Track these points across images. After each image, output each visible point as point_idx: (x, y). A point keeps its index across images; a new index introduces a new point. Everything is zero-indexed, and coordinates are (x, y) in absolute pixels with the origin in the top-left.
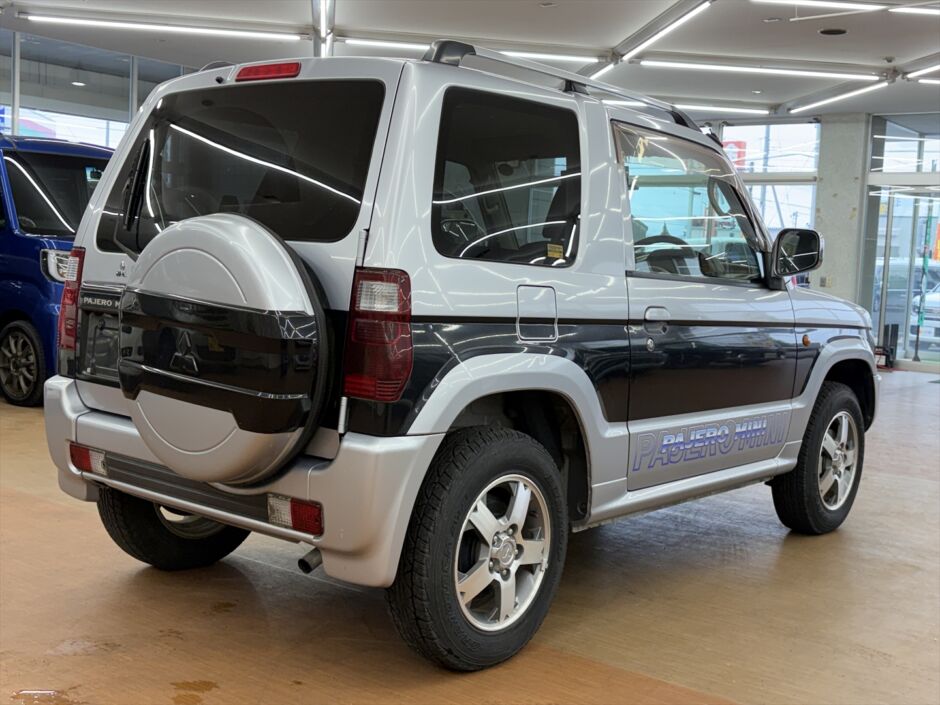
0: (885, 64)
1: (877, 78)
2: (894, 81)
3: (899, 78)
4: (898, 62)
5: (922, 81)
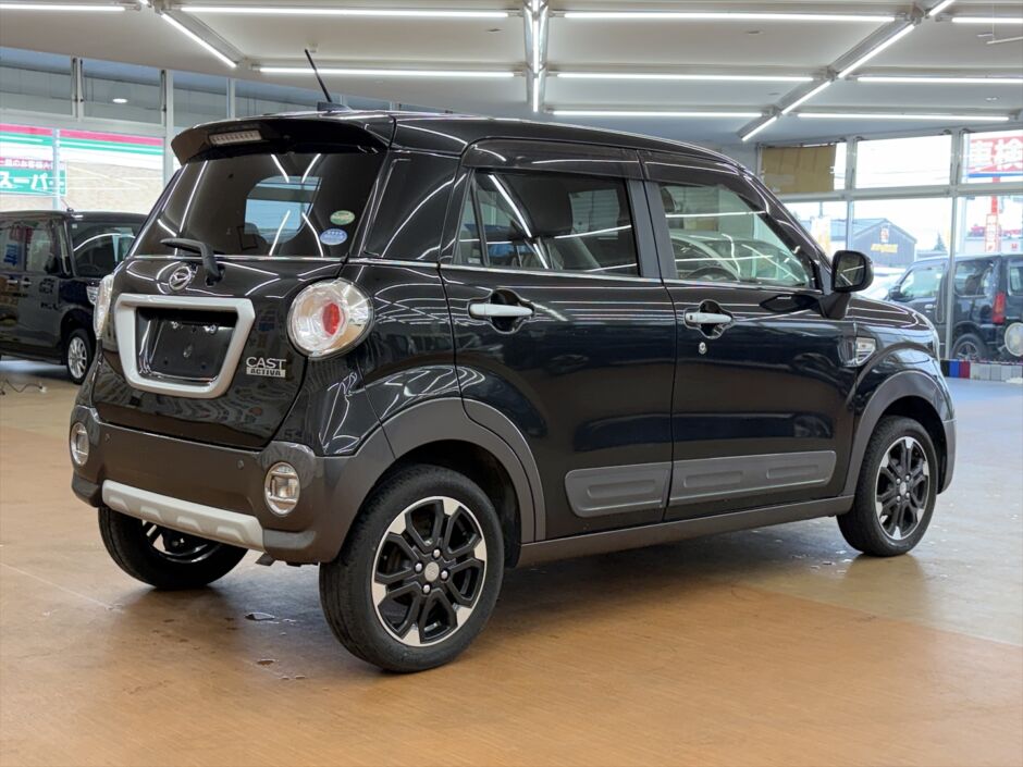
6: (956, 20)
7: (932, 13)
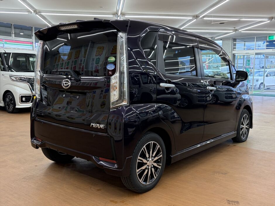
0: (234, 29)
1: (232, 31)
2: (236, 32)
3: (237, 31)
4: (236, 28)
5: (242, 32)
6: (205, 19)
7: (200, 17)
